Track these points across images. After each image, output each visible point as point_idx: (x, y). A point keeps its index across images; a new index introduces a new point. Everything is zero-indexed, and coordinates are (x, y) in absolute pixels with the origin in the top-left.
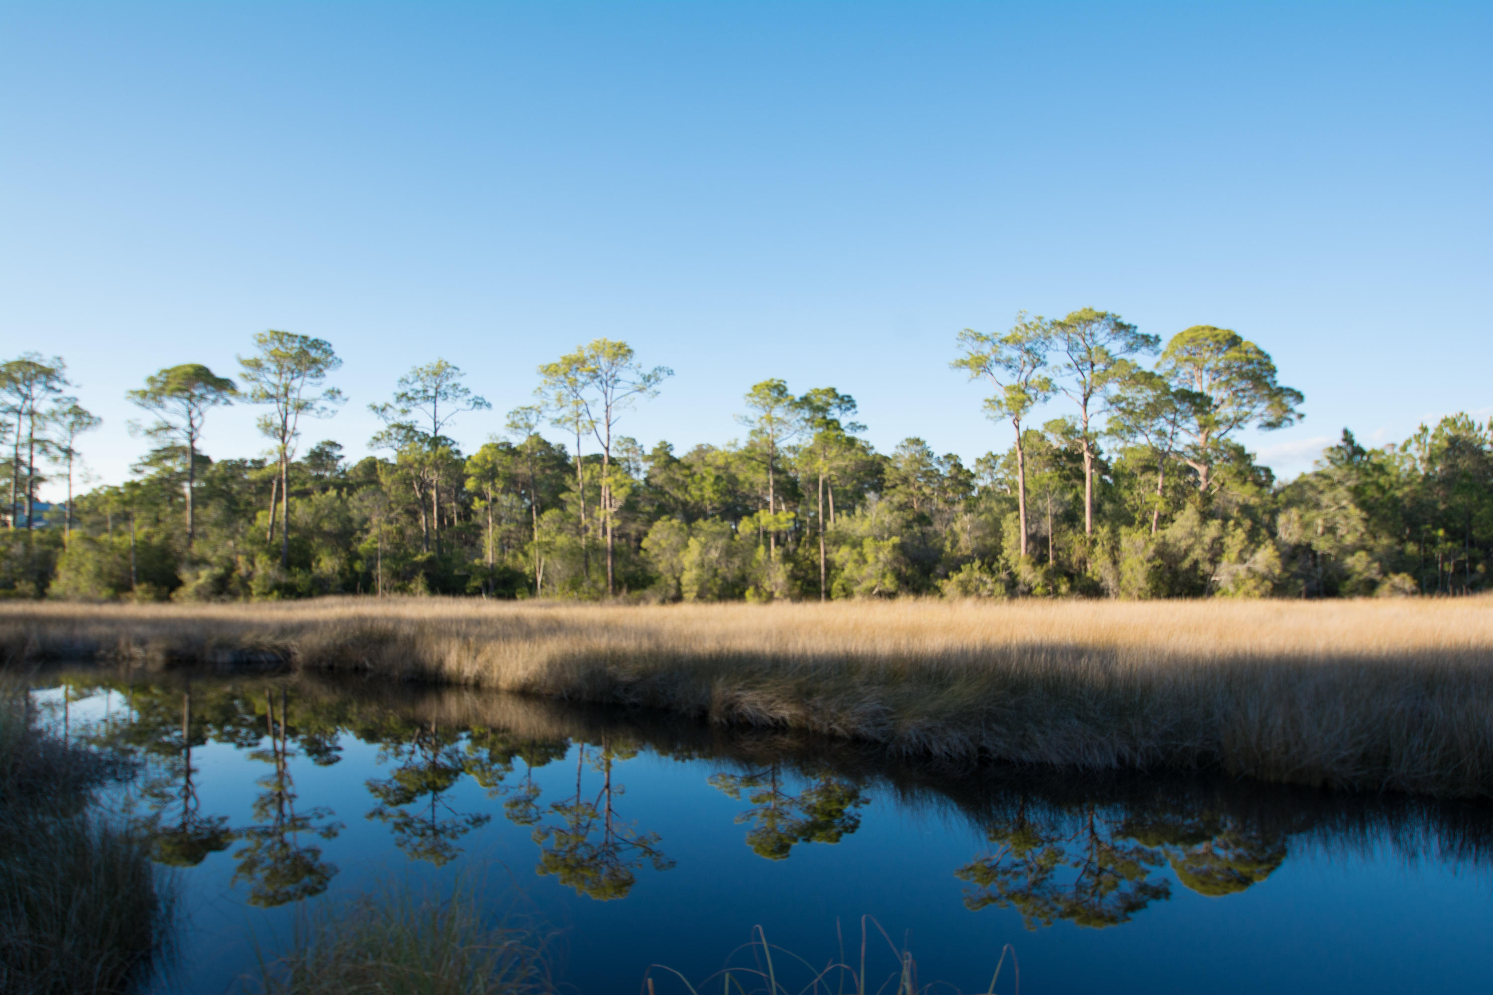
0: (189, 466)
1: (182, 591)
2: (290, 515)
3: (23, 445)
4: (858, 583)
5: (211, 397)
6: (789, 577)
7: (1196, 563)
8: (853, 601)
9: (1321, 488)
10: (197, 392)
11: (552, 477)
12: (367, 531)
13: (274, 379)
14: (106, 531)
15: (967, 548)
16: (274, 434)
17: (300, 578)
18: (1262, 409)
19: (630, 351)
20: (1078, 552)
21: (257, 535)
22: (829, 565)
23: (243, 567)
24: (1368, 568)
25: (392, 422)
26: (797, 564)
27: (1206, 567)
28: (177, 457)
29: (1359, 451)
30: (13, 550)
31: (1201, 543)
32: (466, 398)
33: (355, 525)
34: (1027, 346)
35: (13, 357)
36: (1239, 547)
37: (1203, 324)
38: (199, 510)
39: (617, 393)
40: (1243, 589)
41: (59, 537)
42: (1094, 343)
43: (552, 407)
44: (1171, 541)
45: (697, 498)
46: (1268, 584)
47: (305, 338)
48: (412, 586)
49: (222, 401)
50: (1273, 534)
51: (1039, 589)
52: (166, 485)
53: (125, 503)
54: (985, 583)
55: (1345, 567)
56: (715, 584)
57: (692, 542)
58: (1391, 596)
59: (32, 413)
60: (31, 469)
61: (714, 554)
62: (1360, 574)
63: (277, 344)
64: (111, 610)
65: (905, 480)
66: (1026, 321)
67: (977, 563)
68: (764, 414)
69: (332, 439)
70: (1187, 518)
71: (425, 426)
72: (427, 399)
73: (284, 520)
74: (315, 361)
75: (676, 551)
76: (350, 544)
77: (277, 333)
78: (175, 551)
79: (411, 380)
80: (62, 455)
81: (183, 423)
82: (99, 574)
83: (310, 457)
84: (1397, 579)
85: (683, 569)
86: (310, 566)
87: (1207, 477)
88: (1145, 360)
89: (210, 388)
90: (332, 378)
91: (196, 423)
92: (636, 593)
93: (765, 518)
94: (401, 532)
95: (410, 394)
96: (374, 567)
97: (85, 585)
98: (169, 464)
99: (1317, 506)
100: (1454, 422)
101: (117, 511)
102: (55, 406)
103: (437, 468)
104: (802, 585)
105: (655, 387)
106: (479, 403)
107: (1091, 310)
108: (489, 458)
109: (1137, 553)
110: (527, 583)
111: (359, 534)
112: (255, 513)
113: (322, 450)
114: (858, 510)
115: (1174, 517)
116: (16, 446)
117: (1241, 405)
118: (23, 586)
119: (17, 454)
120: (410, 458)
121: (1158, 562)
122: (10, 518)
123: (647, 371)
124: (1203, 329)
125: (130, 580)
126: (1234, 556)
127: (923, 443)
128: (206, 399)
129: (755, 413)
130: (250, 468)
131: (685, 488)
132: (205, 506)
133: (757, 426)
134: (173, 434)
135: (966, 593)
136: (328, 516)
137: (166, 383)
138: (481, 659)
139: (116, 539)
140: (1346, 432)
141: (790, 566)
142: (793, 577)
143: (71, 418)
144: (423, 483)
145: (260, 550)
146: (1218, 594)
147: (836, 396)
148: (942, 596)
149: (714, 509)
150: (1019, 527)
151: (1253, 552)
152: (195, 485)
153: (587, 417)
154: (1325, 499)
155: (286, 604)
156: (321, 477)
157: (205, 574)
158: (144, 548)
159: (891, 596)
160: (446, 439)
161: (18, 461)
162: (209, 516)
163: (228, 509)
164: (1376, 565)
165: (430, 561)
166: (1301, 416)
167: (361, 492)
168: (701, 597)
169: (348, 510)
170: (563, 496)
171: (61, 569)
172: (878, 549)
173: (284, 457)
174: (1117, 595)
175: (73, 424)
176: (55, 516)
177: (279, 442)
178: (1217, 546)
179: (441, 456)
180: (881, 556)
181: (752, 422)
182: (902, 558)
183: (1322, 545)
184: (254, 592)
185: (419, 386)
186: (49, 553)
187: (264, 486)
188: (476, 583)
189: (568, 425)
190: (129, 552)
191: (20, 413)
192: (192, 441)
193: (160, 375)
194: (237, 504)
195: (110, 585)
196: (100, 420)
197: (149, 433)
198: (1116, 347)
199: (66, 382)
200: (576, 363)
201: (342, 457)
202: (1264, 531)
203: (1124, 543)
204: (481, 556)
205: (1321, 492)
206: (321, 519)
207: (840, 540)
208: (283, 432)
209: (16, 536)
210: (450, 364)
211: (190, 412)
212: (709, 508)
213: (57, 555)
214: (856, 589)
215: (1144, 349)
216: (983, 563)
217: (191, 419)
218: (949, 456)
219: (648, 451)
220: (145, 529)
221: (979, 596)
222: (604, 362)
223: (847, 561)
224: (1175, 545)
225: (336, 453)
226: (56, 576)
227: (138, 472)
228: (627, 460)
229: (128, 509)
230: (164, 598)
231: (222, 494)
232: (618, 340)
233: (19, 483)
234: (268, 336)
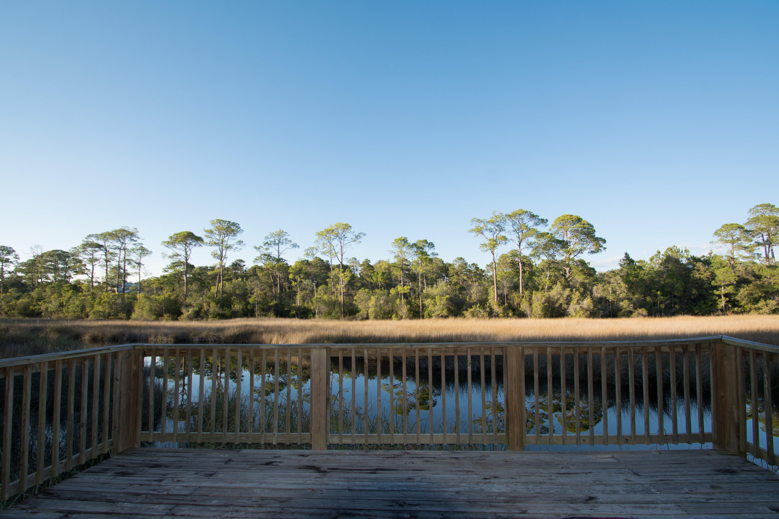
0: (185, 269)
1: (182, 316)
2: (224, 288)
3: (121, 261)
4: (434, 312)
5: (194, 243)
6: (408, 310)
7: (561, 304)
8: (432, 319)
9: (611, 276)
10: (188, 242)
11: (323, 273)
12: (253, 294)
13: (218, 237)
14: (154, 294)
15: (475, 299)
16: (218, 258)
17: (227, 312)
18: (591, 246)
19: (350, 227)
20: (517, 301)
21: (211, 295)
22: (424, 306)
23: (206, 308)
24: (628, 306)
25: (262, 253)
26: (411, 306)
27: (565, 306)
28: (181, 266)
29: (632, 261)
30: (117, 301)
31: (563, 297)
32: (290, 244)
33: (248, 292)
34: (497, 224)
35: (118, 228)
36: (577, 298)
37: (567, 214)
38: (189, 286)
39: (345, 242)
40: (579, 314)
41: (135, 296)
42: (522, 222)
43: (321, 248)
44: (552, 296)
45: (375, 281)
46: (588, 312)
47: (229, 222)
48: (269, 314)
49: (198, 245)
50: (592, 293)
51: (501, 314)
52: (177, 276)
53: (161, 284)
54: (480, 312)
55: (620, 306)
56: (381, 313)
57: (373, 297)
58: (637, 317)
59: (125, 249)
60: (125, 270)
61: (382, 302)
62: (626, 309)
63: (219, 224)
64: (156, 323)
65: (457, 274)
66: (496, 215)
67: (478, 305)
68: (399, 250)
69: (241, 259)
70: (558, 288)
71: (275, 254)
72: (275, 244)
73: (221, 290)
74: (233, 231)
75: (367, 301)
76: (246, 298)
77: (219, 220)
78: (180, 301)
79: (269, 237)
80: (137, 265)
81: (184, 253)
82: (151, 310)
83: (232, 266)
84: (640, 311)
85: (369, 307)
86: (231, 307)
87: (569, 272)
88: (541, 229)
89: (193, 240)
90: (239, 237)
91: (188, 253)
92: (352, 316)
93: (400, 289)
94: (265, 294)
95: (269, 243)
96: (255, 307)
97: (145, 314)
98: (178, 268)
99: (609, 283)
100: (671, 249)
101: (158, 286)
102: (134, 247)
103: (279, 270)
104: (413, 313)
105: (359, 240)
106: (295, 246)
107: (521, 210)
108: (298, 267)
109: (538, 301)
110: (312, 313)
111: (249, 295)
112: (211, 287)
113: (237, 263)
114: (435, 286)
115: (553, 287)
116: (119, 262)
117: (583, 244)
118: (121, 315)
119: (119, 265)
120: (269, 267)
121: (546, 304)
122: (116, 289)
123: (357, 234)
124: (567, 216)
125: (163, 312)
126: (575, 302)
127: (463, 259)
128: (192, 244)
129: (396, 250)
130: (209, 270)
131: (371, 277)
132: (192, 284)
133: (397, 254)
134: (179, 257)
135: (473, 316)
136: (238, 288)
137: (177, 239)
138: (285, 339)
139: (157, 297)
140: (626, 254)
141: (409, 306)
142: (410, 310)
143: (140, 251)
144: (273, 276)
145: (212, 301)
146: (570, 316)
147: (427, 243)
148: (465, 317)
149: (382, 285)
150: (494, 291)
151: (583, 300)
152: (188, 276)
153: (334, 251)
154: (612, 280)
155: (221, 321)
156: (237, 273)
157: (191, 310)
158: (168, 299)
159: (446, 317)
160: (282, 259)
161: (119, 267)
162: (193, 288)
163: (201, 285)
164: (632, 305)
165: (276, 305)
166: (605, 248)
167: (251, 279)
168: (376, 318)
169: (246, 286)
170: (327, 280)
171: (136, 308)
172: (441, 300)
173: (222, 266)
174: (531, 317)
175: (141, 254)
176: (134, 288)
177: (220, 261)
178: (569, 298)
179: (280, 266)
180: (442, 302)
181: (394, 253)
182: (450, 303)
183: (611, 298)
184: (210, 317)
185: (272, 239)
186: (131, 302)
187: (214, 277)
188: (293, 312)
189: (327, 254)
190: (162, 302)
191: (120, 249)
192: (187, 260)
193: (174, 235)
194: (204, 284)
195: (155, 315)
196: (151, 252)
197: (170, 257)
198: (530, 224)
199: (138, 238)
200: (330, 231)
201: (244, 265)
202: (588, 293)
203: (534, 297)
204: (295, 303)
205: (611, 277)
206: (235, 289)
207: (427, 296)
208: (221, 257)
209: (118, 296)
210: (284, 231)
211: (186, 250)
212: (380, 284)
213: (135, 303)
214: (433, 315)
215: (541, 224)
216: (480, 305)
217: (186, 252)
218: (473, 264)
219: (361, 263)
220: (169, 293)
221: (478, 317)
222: (340, 231)
223: (430, 304)
224: (553, 298)
225: (242, 264)
226: (134, 311)
227: (166, 271)
228: (353, 266)
229: (162, 286)
230: (176, 319)
231: (198, 280)
232: (345, 223)
233: (120, 276)
234: (216, 221)
